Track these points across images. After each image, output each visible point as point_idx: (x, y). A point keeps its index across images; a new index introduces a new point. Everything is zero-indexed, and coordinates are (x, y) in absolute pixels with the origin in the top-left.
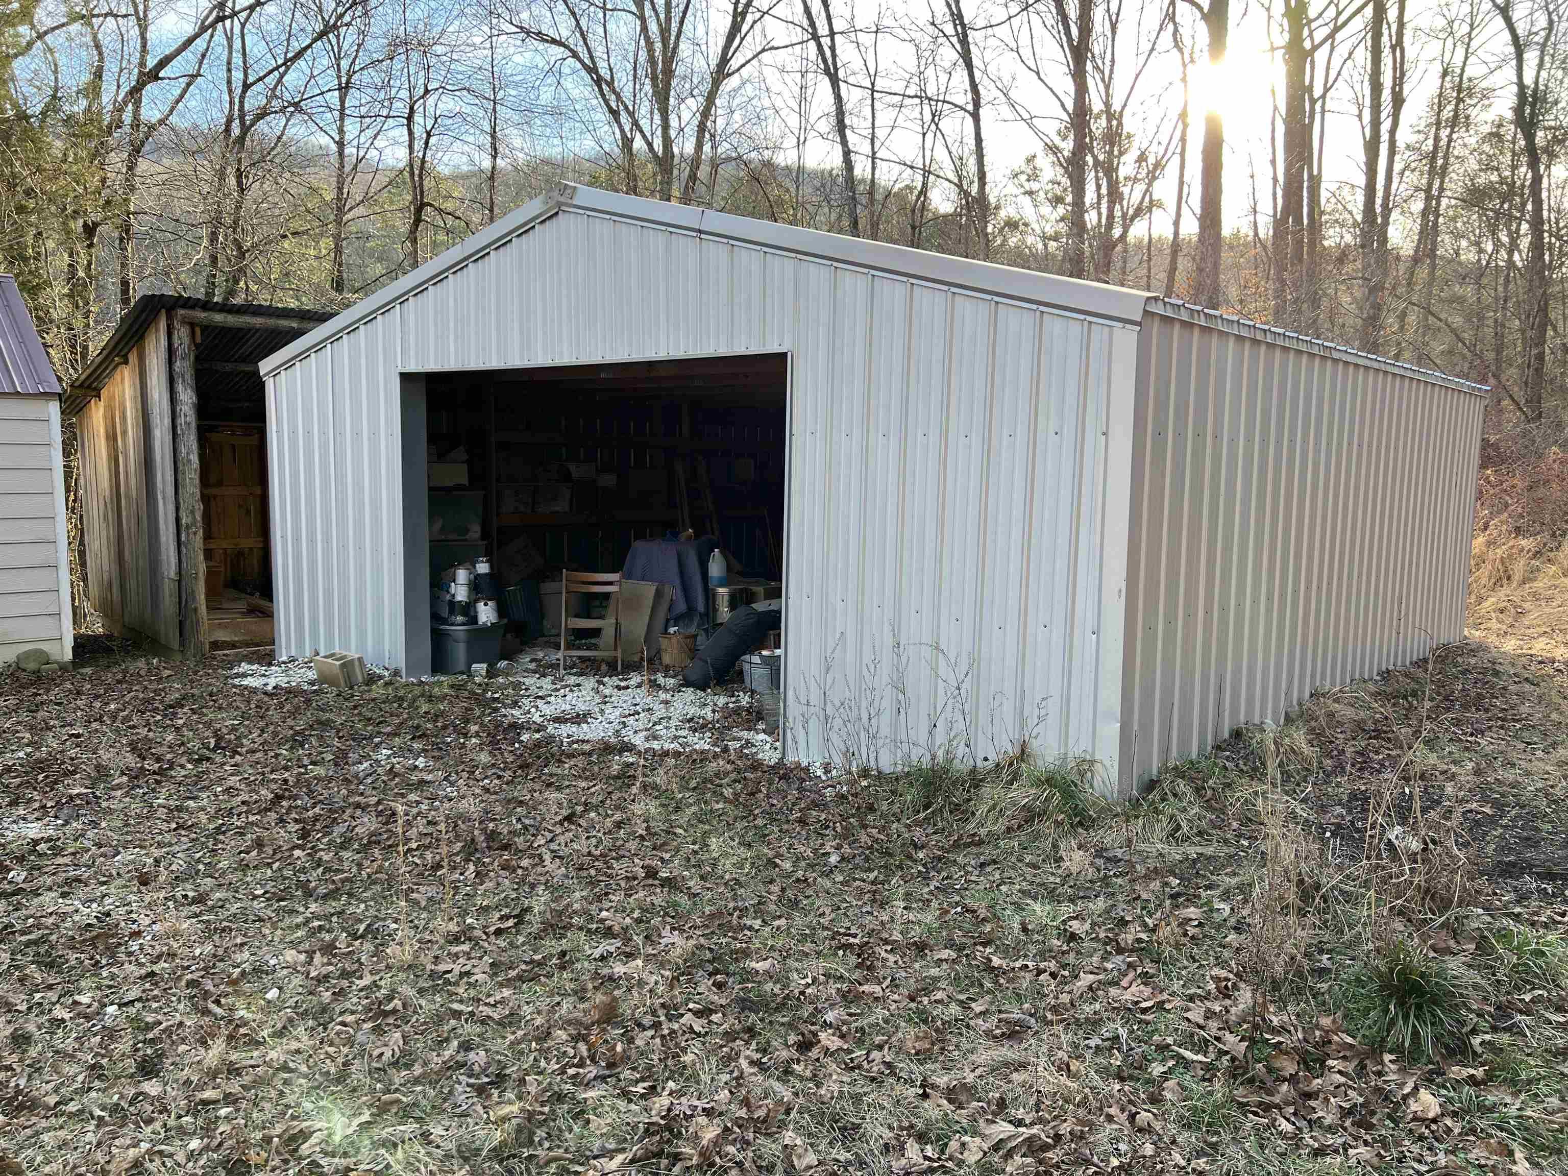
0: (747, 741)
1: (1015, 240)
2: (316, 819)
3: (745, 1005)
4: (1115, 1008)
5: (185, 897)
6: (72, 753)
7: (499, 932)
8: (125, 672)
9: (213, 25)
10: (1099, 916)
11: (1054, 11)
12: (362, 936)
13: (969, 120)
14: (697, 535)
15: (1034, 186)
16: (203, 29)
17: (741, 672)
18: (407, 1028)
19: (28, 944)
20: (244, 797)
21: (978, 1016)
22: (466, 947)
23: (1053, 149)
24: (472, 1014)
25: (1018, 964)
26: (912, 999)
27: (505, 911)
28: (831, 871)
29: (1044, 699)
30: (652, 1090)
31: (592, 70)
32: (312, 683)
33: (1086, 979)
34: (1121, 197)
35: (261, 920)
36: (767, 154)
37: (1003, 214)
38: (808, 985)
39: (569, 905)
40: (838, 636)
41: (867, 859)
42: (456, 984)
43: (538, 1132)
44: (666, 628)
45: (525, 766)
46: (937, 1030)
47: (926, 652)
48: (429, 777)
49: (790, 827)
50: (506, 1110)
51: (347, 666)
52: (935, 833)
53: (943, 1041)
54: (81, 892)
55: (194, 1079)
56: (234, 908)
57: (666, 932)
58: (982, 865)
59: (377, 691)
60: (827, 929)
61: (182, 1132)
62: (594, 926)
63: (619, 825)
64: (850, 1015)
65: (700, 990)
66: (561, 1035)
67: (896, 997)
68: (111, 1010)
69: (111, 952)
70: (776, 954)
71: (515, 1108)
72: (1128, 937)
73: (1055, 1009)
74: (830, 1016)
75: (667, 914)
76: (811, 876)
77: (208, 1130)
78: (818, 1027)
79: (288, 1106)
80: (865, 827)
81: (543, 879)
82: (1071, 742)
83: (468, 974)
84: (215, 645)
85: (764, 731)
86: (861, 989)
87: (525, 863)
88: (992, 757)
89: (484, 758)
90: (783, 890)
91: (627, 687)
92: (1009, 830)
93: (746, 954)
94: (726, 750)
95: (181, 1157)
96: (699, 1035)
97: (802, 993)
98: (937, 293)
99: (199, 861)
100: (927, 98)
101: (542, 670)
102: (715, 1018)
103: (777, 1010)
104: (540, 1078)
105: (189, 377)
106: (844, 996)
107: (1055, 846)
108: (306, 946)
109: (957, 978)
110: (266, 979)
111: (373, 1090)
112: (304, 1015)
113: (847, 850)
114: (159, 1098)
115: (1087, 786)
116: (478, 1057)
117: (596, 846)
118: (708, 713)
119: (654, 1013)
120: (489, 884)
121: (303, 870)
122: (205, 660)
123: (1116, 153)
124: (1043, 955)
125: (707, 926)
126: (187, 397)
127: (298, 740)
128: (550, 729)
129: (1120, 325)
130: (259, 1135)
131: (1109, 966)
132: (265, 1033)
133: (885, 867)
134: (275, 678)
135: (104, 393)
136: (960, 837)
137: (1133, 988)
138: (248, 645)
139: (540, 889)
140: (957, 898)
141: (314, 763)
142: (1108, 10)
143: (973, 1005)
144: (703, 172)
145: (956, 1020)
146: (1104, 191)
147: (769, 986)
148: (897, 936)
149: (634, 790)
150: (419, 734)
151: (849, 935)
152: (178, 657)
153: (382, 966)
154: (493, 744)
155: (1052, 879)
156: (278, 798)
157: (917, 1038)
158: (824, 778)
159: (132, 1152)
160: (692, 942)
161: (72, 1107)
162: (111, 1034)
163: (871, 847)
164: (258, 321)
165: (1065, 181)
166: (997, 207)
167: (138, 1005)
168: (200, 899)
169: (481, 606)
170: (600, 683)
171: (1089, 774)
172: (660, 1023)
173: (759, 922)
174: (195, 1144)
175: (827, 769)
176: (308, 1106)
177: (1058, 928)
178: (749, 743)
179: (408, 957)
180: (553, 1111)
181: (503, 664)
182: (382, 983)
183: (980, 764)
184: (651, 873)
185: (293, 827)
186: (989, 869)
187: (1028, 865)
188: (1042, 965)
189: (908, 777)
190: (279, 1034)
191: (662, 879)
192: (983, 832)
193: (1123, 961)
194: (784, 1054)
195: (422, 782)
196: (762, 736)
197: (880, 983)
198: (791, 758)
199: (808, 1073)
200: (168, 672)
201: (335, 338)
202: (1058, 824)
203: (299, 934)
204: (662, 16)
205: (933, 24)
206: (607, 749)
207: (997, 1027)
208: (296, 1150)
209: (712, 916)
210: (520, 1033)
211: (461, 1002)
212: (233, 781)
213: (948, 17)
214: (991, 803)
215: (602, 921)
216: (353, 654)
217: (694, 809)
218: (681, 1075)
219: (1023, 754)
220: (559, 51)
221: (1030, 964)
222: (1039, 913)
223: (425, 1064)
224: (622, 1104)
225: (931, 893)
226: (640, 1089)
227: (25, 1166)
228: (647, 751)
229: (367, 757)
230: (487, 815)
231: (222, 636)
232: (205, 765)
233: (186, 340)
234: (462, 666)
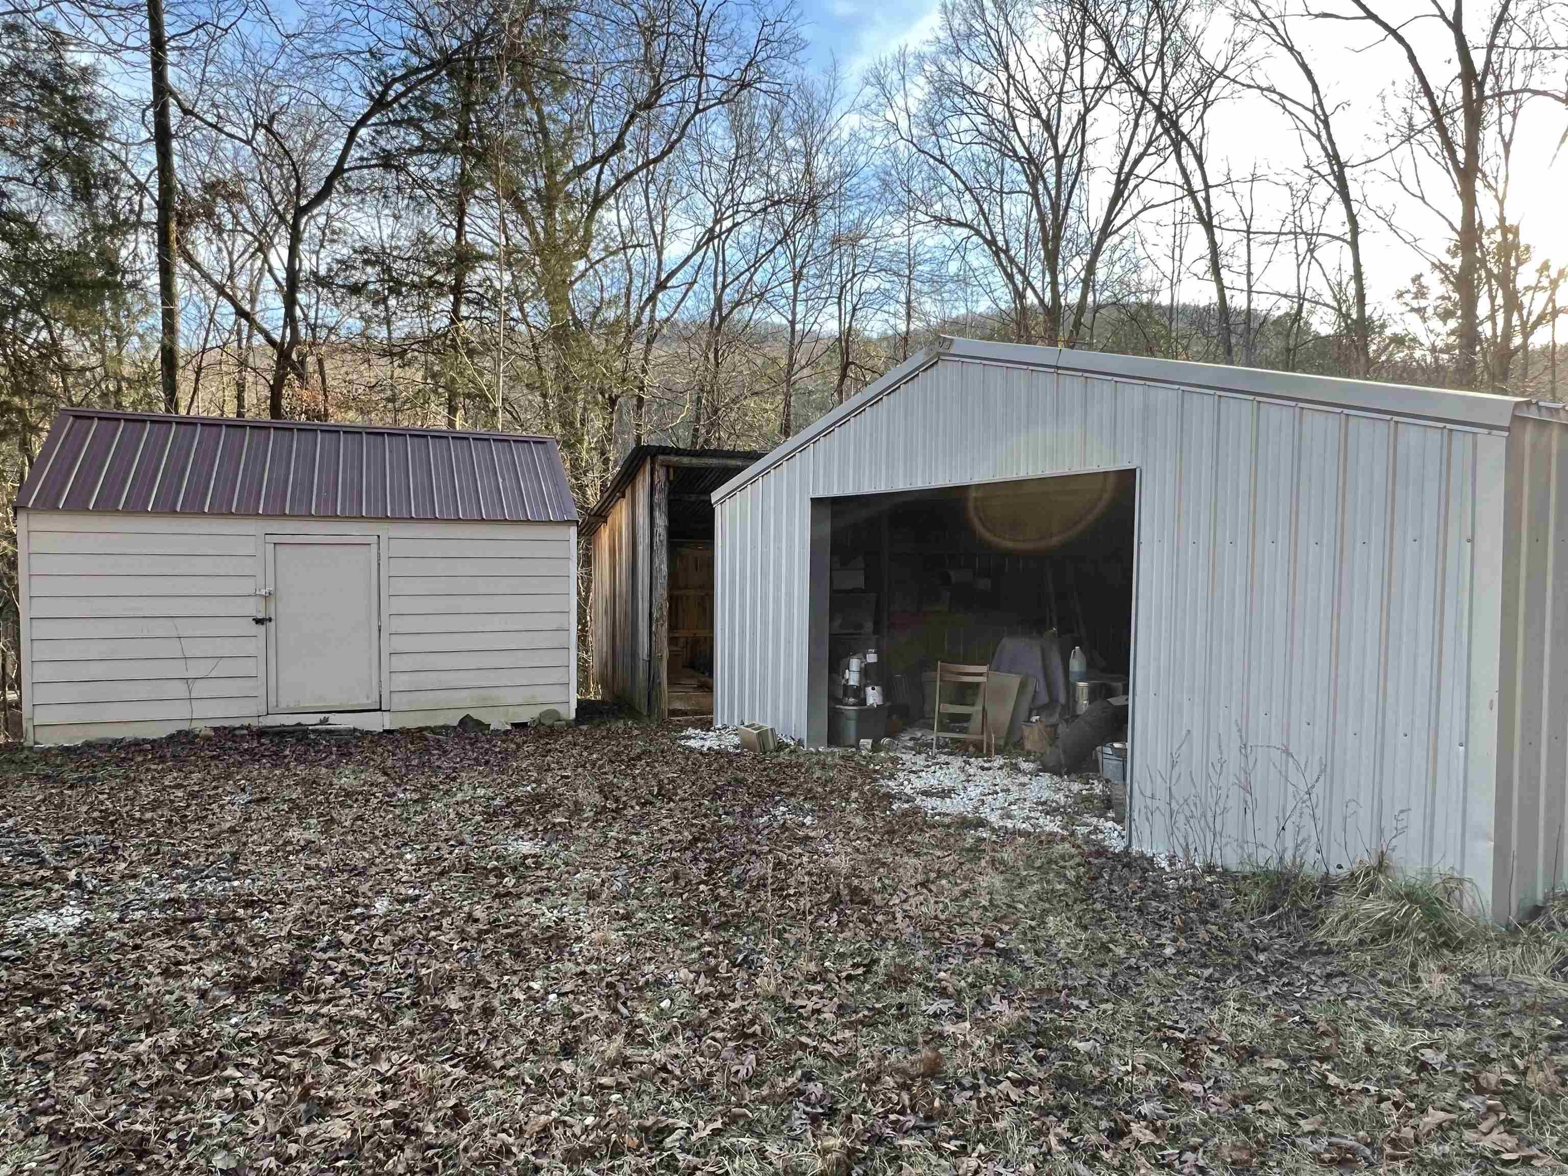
0: (1096, 828)
1: (1401, 355)
2: (721, 860)
3: (1062, 1082)
4: (1469, 1154)
5: (617, 913)
6: (560, 790)
7: (849, 978)
8: (609, 730)
9: (707, 243)
10: (1459, 1048)
11: (1438, 140)
12: (740, 965)
13: (1347, 249)
14: (1060, 633)
15: (1423, 303)
16: (699, 248)
17: (1097, 761)
18: (762, 1052)
19: (508, 936)
20: (672, 836)
21: (1305, 1134)
22: (820, 987)
23: (1439, 267)
24: (816, 1048)
25: (1358, 1086)
26: (1236, 1106)
27: (858, 959)
28: (1165, 963)
29: (1402, 811)
30: (963, 1151)
31: (992, 243)
32: (736, 747)
33: (1434, 1117)
34: (1520, 307)
35: (668, 940)
36: (1145, 298)
37: (1388, 332)
38: (1127, 1073)
39: (910, 962)
40: (1184, 733)
41: (1204, 955)
42: (808, 1019)
43: (857, 1169)
44: (1030, 716)
45: (892, 832)
46: (1258, 1142)
47: (1276, 755)
48: (812, 834)
49: (1128, 914)
50: (830, 1142)
51: (762, 735)
52: (1281, 936)
53: (1262, 1154)
54: (549, 900)
55: (598, 1065)
56: (650, 927)
57: (996, 1000)
58: (1329, 976)
59: (784, 757)
60: (1153, 1019)
61: (583, 1109)
62: (931, 985)
63: (965, 894)
64: (1167, 1110)
65: (1020, 1060)
66: (889, 1081)
67: (1217, 1100)
68: (552, 997)
69: (560, 950)
70: (1099, 1037)
71: (838, 1142)
72: (1491, 1077)
73: (1394, 1143)
74: (1145, 1108)
75: (998, 983)
76: (1144, 964)
77: (600, 1111)
78: (1132, 1117)
79: (661, 1103)
80: (1205, 922)
81: (893, 935)
82: (1437, 857)
83: (819, 1011)
84: (673, 713)
85: (1113, 820)
86: (1182, 1085)
87: (879, 918)
88: (1346, 866)
89: (859, 821)
90: (1114, 975)
91: (989, 769)
92: (1361, 942)
93: (1071, 1033)
94: (1073, 834)
95: (577, 1130)
96: (1014, 1103)
97: (1120, 1080)
98: (1285, 410)
99: (632, 885)
100: (1303, 233)
101: (920, 748)
102: (1033, 1089)
103: (1094, 1092)
104: (865, 1118)
105: (664, 507)
106: (1163, 1089)
107: (1414, 966)
108: (696, 967)
109: (1287, 1090)
110: (663, 991)
111: (728, 1102)
112: (685, 1026)
113: (1183, 943)
114: (572, 1076)
115: (1454, 906)
116: (816, 1089)
117: (943, 911)
118: (1060, 798)
119: (975, 1076)
120: (848, 934)
121: (705, 902)
122: (664, 724)
123: (1513, 263)
124: (1387, 1081)
125: (1034, 1000)
126: (661, 521)
127: (716, 795)
128: (918, 801)
129: (1486, 431)
130: (635, 1123)
131: (1466, 1105)
132: (654, 1036)
133: (1223, 965)
134: (711, 741)
135: (610, 519)
136: (1307, 944)
137: (1494, 1135)
138: (696, 713)
139: (890, 944)
140: (1296, 1007)
141: (726, 813)
142: (1500, 132)
143: (1302, 1122)
144: (1086, 319)
145: (1281, 1135)
146: (1500, 301)
147: (1088, 1068)
148: (1225, 1037)
149: (983, 863)
150: (810, 796)
151: (1176, 1029)
152: (647, 720)
153: (751, 993)
154: (868, 810)
155: (1407, 1000)
156: (696, 840)
157: (1234, 1147)
158: (1168, 870)
159: (543, 1119)
160: (1020, 1013)
161: (511, 1073)
162: (548, 1017)
163: (1209, 944)
164: (713, 462)
165: (1456, 296)
166: (1383, 326)
167: (571, 996)
168: (627, 917)
169: (869, 690)
170: (966, 762)
171: (1457, 893)
172: (979, 1086)
173: (1086, 1002)
174: (590, 1120)
175: (1172, 862)
176: (677, 1105)
177: (1408, 1054)
178: (1097, 830)
179: (772, 989)
180: (871, 1152)
181: (885, 741)
182: (749, 1008)
183: (1333, 871)
184: (989, 942)
185: (703, 865)
186: (1336, 981)
187: (1380, 981)
188: (1386, 1092)
189: (1257, 877)
190: (665, 1039)
191: (998, 949)
192: (1333, 941)
193: (1483, 1103)
194: (1094, 1138)
195: (807, 838)
196: (1110, 824)
197: (1203, 1083)
198: (1135, 848)
199: (1116, 1162)
200: (636, 732)
201: (765, 472)
202: (1418, 943)
203: (693, 956)
204: (1053, 193)
205: (1308, 167)
206: (964, 823)
207: (1326, 1150)
208: (661, 1142)
209: (1041, 991)
210: (854, 1073)
211: (809, 1035)
212: (666, 822)
213: (1324, 158)
214: (1342, 912)
215: (940, 981)
216: (769, 726)
217: (1036, 887)
218: (992, 1140)
219: (1381, 866)
220: (965, 232)
221: (1373, 1089)
222: (1388, 1036)
223: (773, 1086)
224: (933, 1158)
225: (1268, 997)
226: (952, 1146)
227: (471, 1114)
228: (1000, 828)
229: (768, 812)
230: (854, 872)
231: (678, 705)
232: (649, 808)
233: (663, 478)
234: (852, 741)
